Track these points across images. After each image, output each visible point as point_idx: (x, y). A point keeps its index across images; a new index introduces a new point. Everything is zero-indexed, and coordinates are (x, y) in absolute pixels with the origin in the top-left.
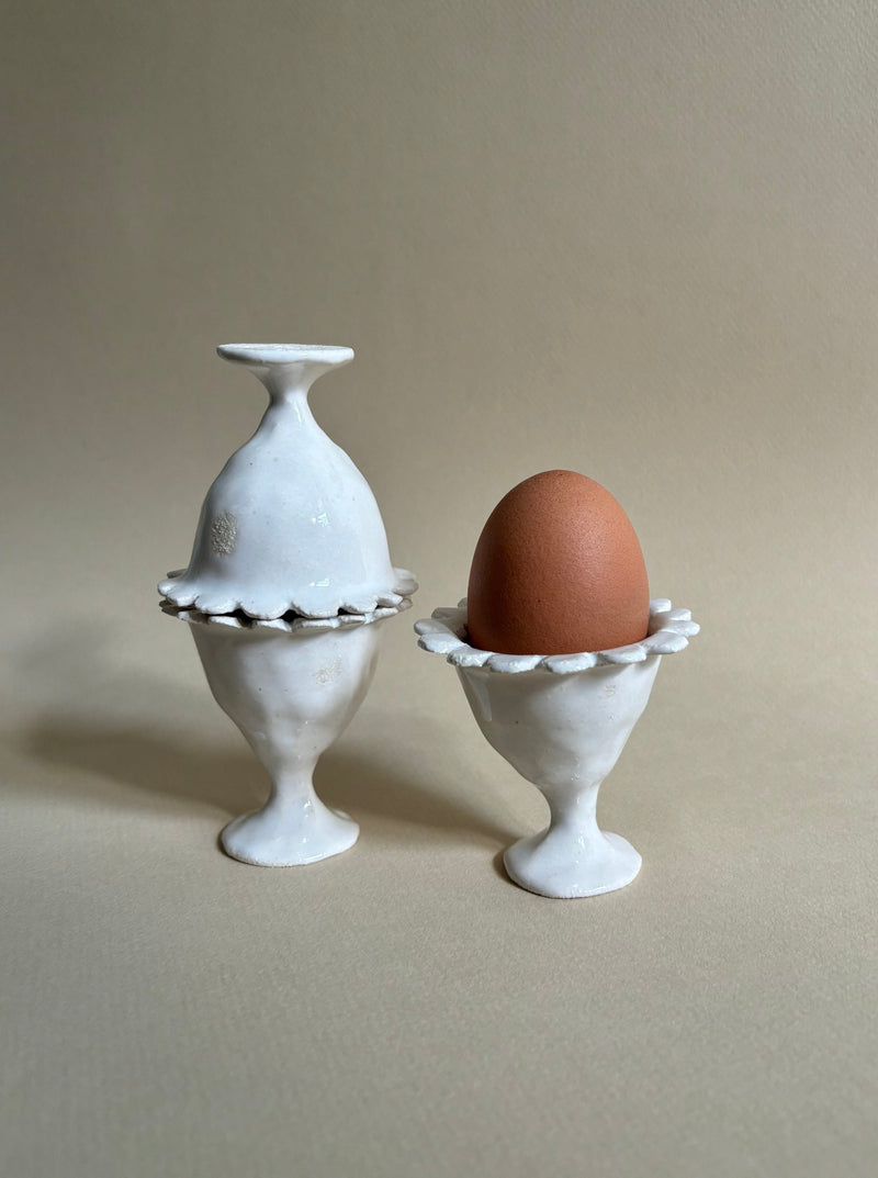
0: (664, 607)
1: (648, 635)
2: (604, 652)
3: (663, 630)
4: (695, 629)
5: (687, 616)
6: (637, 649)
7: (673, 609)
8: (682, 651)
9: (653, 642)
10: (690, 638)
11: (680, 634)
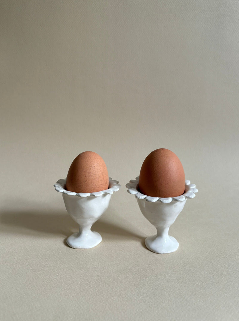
0: (188, 183)
1: (185, 192)
2: (175, 198)
3: (189, 191)
4: (197, 191)
5: (194, 187)
6: (183, 197)
7: (191, 184)
8: (194, 198)
9: (186, 195)
10: (196, 193)
11: (193, 193)
